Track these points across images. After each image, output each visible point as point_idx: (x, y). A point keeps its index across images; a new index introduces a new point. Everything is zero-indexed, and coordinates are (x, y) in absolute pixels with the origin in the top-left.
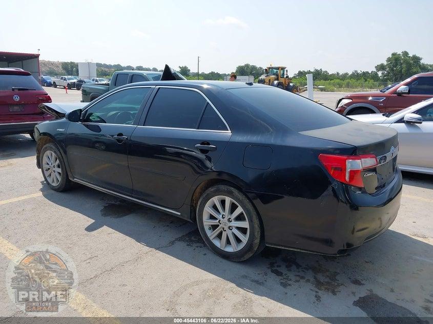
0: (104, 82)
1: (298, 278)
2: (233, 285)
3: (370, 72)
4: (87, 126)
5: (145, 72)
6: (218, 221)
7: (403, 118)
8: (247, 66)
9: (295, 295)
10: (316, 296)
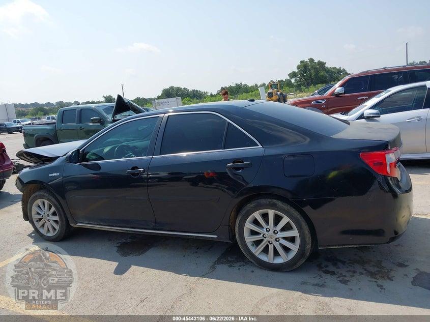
0: (27, 123)
1: (351, 273)
2: (300, 293)
3: (284, 80)
4: (85, 166)
5: (93, 106)
6: (262, 235)
7: (363, 114)
8: (172, 88)
9: (360, 289)
10: (378, 286)
